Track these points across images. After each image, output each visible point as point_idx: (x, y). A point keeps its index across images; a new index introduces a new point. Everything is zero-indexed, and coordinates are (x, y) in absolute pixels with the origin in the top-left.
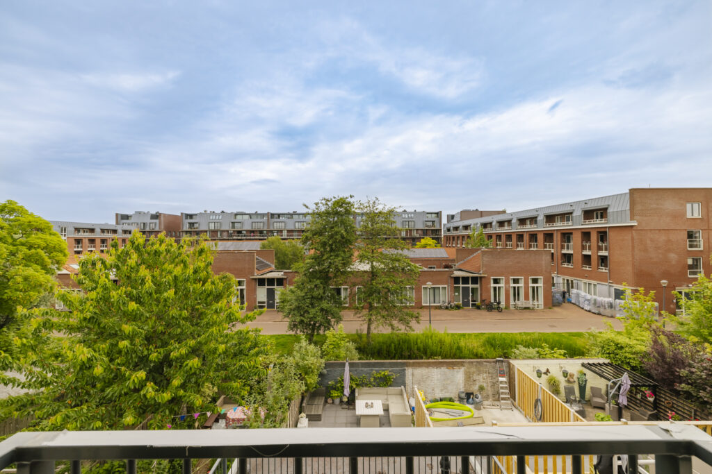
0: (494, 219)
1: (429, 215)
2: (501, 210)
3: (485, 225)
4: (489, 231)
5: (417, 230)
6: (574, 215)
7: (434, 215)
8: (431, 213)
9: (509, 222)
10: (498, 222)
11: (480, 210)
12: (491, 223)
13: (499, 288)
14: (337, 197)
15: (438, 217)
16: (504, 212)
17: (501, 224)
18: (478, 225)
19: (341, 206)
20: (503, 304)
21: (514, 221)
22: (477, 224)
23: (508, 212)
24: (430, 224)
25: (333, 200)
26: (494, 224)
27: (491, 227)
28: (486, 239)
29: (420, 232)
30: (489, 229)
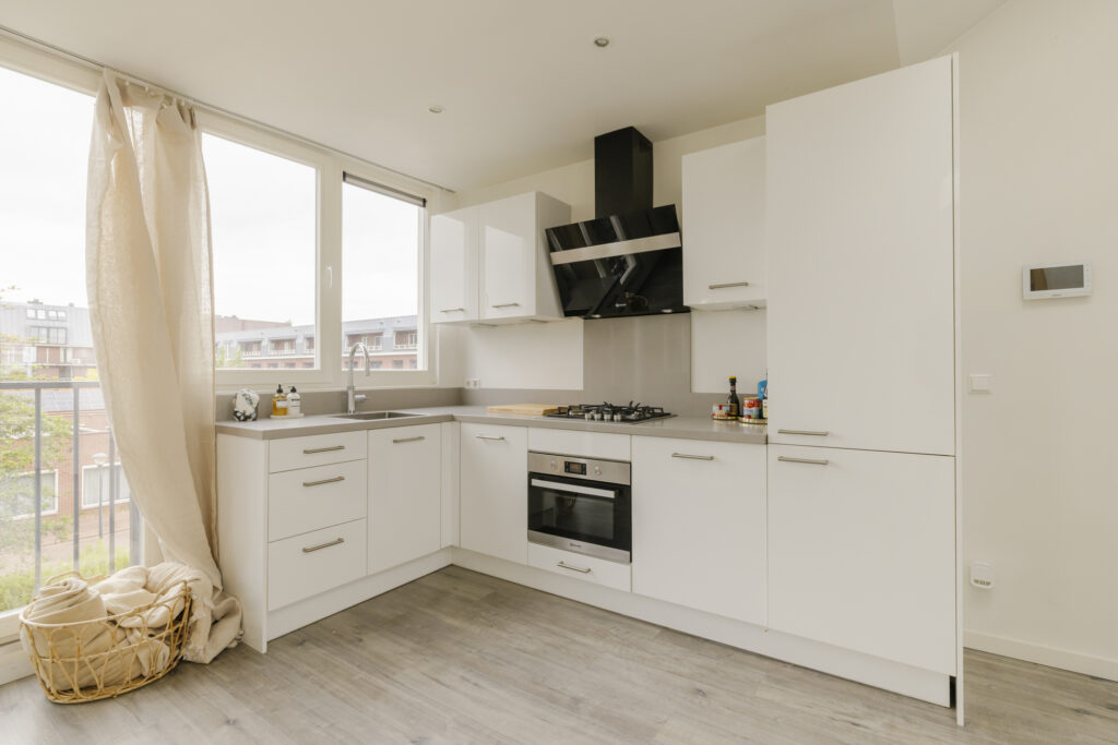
0: (265, 336)
2: (283, 321)
3: (247, 346)
4: (253, 356)
6: (385, 336)
9: (291, 341)
10: (273, 341)
11: (241, 317)
12: (259, 343)
16: (288, 325)
17: (278, 343)
18: (236, 345)
21: (300, 341)
22: (230, 342)
23: (294, 324)
26: (264, 344)
27: (259, 349)
30: (255, 353)
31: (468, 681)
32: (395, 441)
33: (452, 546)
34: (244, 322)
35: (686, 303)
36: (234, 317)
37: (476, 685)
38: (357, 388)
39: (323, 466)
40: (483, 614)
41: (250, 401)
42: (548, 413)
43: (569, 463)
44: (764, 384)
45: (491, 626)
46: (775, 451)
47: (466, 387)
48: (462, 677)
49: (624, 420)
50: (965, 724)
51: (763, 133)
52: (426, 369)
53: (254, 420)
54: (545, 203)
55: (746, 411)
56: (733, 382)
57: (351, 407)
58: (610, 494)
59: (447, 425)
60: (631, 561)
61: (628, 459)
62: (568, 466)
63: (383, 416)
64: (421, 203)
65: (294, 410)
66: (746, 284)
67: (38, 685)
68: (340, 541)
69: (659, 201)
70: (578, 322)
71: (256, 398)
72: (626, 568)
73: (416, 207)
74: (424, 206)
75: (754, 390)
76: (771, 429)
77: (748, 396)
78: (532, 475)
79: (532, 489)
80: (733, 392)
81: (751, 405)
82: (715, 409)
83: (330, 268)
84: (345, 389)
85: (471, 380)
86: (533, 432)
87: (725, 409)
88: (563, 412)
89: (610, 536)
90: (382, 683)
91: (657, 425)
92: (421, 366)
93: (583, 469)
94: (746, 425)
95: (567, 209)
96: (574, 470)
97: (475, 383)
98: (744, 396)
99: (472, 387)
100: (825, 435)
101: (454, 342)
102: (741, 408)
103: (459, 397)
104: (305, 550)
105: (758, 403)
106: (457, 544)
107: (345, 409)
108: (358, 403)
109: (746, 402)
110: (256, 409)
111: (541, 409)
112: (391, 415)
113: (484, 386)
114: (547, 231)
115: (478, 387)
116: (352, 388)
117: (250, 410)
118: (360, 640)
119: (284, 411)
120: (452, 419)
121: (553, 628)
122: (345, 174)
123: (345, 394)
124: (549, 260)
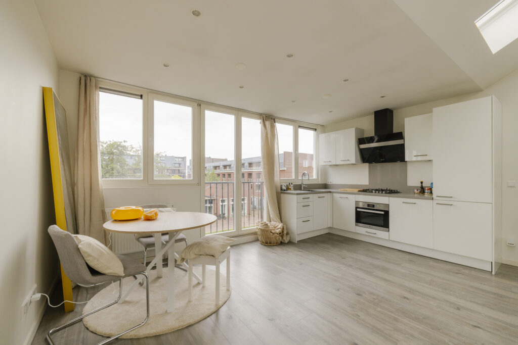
0: (221, 164)
1: (177, 159)
2: (224, 158)
3: (215, 168)
4: (218, 171)
5: (167, 169)
7: (180, 159)
8: (179, 158)
9: (230, 166)
10: (223, 166)
11: (212, 157)
12: (219, 166)
13: (224, 205)
14: (112, 141)
15: (183, 160)
16: (226, 160)
17: (225, 167)
18: (212, 167)
19: (117, 148)
20: (226, 215)
21: (232, 166)
22: (210, 167)
23: (228, 160)
24: (177, 165)
25: (109, 143)
26: (221, 167)
28: (216, 175)
29: (169, 171)
30: (218, 170)
32: (318, 197)
33: (330, 227)
34: (213, 159)
35: (406, 159)
36: (210, 157)
38: (304, 183)
39: (306, 202)
41: (285, 186)
42: (359, 191)
44: (432, 184)
46: (435, 202)
47: (327, 183)
49: (386, 193)
50: (495, 275)
51: (432, 112)
52: (316, 178)
54: (359, 131)
55: (426, 191)
56: (422, 183)
58: (382, 213)
59: (329, 194)
60: (389, 231)
61: (388, 204)
62: (368, 205)
65: (292, 189)
66: (426, 155)
67: (259, 242)
68: (309, 221)
69: (395, 130)
70: (367, 165)
72: (388, 233)
74: (316, 131)
75: (429, 185)
76: (434, 196)
77: (427, 187)
78: (356, 208)
79: (356, 211)
80: (422, 186)
81: (428, 190)
82: (416, 191)
84: (301, 183)
85: (329, 181)
86: (357, 196)
87: (419, 191)
88: (365, 191)
89: (383, 225)
91: (396, 195)
93: (373, 206)
94: (426, 195)
95: (363, 130)
96: (371, 206)
98: (425, 187)
99: (329, 183)
100: (451, 197)
102: (424, 191)
103: (325, 186)
104: (303, 222)
105: (431, 189)
106: (332, 226)
108: (304, 187)
109: (426, 189)
111: (357, 190)
113: (333, 183)
114: (359, 139)
116: (302, 183)
119: (290, 189)
120: (330, 192)
122: (299, 126)
124: (359, 147)
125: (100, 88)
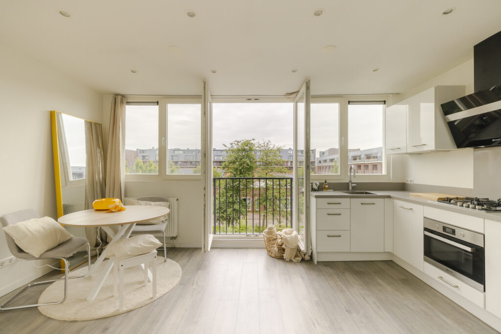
0: (351, 155)
2: (357, 148)
9: (360, 157)
10: (353, 157)
14: (244, 140)
15: (313, 153)
16: (358, 150)
17: (355, 158)
19: (247, 146)
21: (363, 156)
23: (361, 150)
31: (376, 304)
32: (362, 204)
37: (378, 307)
38: (353, 182)
39: (334, 209)
40: (396, 285)
41: (316, 185)
43: (445, 227)
45: (397, 291)
47: (407, 182)
48: (374, 302)
52: (386, 174)
53: (318, 191)
57: (350, 188)
58: (469, 249)
59: (387, 200)
60: (485, 291)
61: (483, 232)
62: (444, 229)
63: (363, 193)
64: (383, 103)
68: (340, 236)
71: (318, 184)
72: (481, 294)
73: (382, 105)
74: (385, 103)
78: (426, 230)
83: (343, 138)
84: (348, 182)
85: (409, 179)
88: (448, 200)
90: (345, 289)
92: (384, 172)
93: (454, 232)
95: (463, 88)
96: (449, 231)
97: (411, 181)
99: (409, 182)
101: (400, 162)
103: (403, 187)
104: (328, 236)
107: (348, 189)
108: (353, 187)
110: (318, 187)
111: (437, 197)
112: (366, 193)
113: (415, 183)
114: (442, 105)
115: (412, 183)
116: (351, 181)
117: (316, 188)
118: (344, 273)
120: (389, 197)
121: (430, 306)
122: (349, 102)
123: (348, 184)
124: (445, 120)
125: (127, 102)
